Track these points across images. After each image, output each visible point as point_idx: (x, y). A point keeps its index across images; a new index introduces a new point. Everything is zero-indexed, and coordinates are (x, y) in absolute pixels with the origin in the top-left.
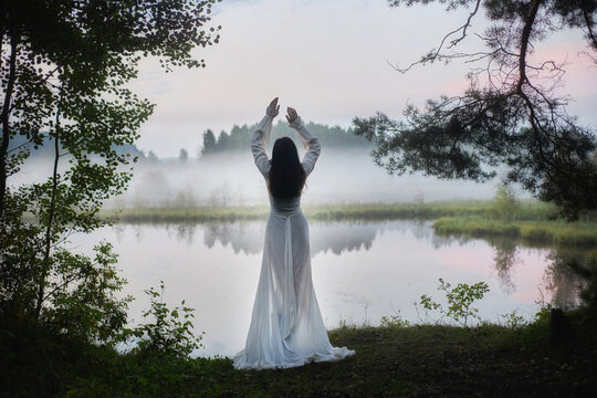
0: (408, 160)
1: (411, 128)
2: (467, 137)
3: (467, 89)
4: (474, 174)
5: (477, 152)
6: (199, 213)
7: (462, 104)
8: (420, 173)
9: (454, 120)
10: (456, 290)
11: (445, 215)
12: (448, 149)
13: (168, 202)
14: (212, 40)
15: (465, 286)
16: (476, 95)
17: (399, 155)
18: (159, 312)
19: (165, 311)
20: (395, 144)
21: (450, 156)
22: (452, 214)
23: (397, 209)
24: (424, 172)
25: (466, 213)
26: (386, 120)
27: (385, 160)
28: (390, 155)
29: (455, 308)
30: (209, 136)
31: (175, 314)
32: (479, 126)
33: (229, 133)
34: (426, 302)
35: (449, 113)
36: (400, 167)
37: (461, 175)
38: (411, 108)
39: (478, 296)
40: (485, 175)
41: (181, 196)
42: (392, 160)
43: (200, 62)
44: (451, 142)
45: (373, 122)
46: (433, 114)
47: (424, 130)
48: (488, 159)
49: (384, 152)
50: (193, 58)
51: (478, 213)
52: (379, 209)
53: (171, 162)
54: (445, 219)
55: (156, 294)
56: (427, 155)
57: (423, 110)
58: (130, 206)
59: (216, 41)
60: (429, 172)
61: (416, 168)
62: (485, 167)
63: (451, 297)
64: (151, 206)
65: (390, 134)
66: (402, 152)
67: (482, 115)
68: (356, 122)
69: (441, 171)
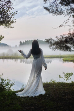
0: (56, 48)
1: (57, 41)
2: (69, 43)
3: (68, 33)
4: (70, 50)
5: (71, 46)
6: (18, 57)
7: (68, 36)
8: (59, 50)
9: (66, 39)
10: (66, 74)
11: (65, 57)
12: (65, 45)
13: (13, 55)
14: (14, 22)
15: (68, 73)
16: (70, 34)
17: (54, 46)
18: (2, 80)
19: (3, 80)
20: (54, 44)
21: (65, 47)
22: (66, 57)
23: (56, 56)
24: (60, 50)
25: (69, 57)
26: (52, 39)
27: (52, 47)
28: (53, 46)
29: (66, 78)
30: (21, 42)
31: (5, 80)
32: (71, 40)
33: (24, 42)
34: (60, 77)
35: (65, 38)
36: (55, 49)
37: (67, 51)
38: (57, 37)
39: (71, 76)
40: (72, 51)
41: (15, 54)
42: (53, 47)
43: (12, 27)
44: (65, 44)
45: (49, 40)
46: (61, 38)
47: (60, 41)
48: (73, 47)
49: (51, 46)
50: (11, 26)
51: (71, 57)
52: (52, 56)
53: (13, 47)
54: (65, 58)
55: (1, 76)
56: (60, 46)
57: (59, 37)
58: (6, 56)
59: (15, 22)
60: (61, 50)
61: (58, 49)
62: (72, 49)
63: (65, 75)
64: (9, 55)
65: (53, 42)
66: (55, 46)
67: (72, 38)
68: (46, 40)
69: (63, 50)
